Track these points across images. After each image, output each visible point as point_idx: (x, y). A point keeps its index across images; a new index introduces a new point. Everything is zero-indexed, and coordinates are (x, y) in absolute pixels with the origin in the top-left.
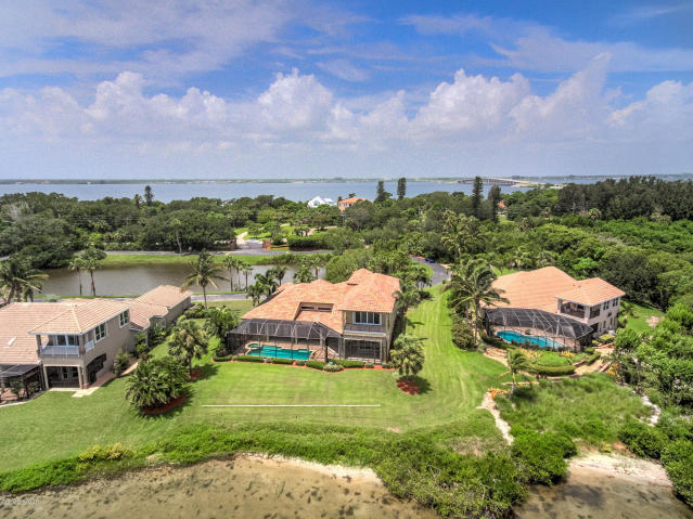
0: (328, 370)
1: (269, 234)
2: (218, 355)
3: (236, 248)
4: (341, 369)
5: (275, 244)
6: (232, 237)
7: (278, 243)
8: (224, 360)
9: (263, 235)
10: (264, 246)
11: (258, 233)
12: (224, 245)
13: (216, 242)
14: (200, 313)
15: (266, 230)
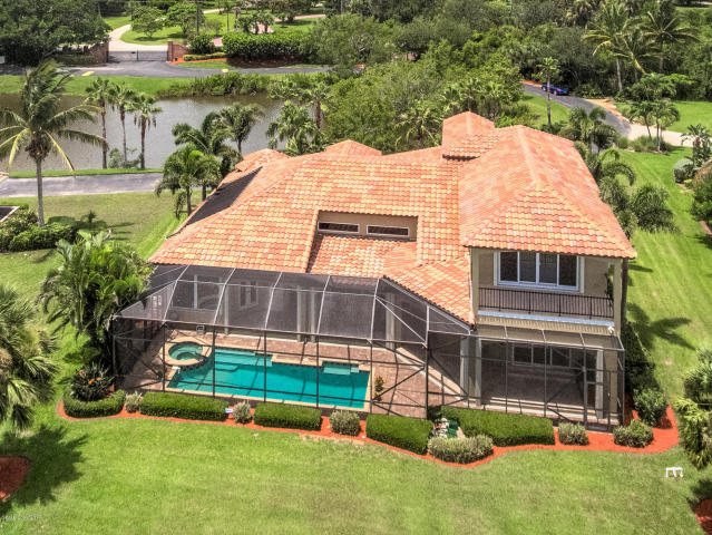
0: (448, 457)
1: (177, 29)
2: (80, 395)
3: (108, 59)
4: (488, 453)
5: (196, 51)
6: (98, 35)
7: (203, 50)
8: (100, 413)
9: (166, 31)
10: (170, 56)
11: (153, 27)
12: (79, 52)
13: (61, 47)
14: (25, 236)
15: (173, 20)
